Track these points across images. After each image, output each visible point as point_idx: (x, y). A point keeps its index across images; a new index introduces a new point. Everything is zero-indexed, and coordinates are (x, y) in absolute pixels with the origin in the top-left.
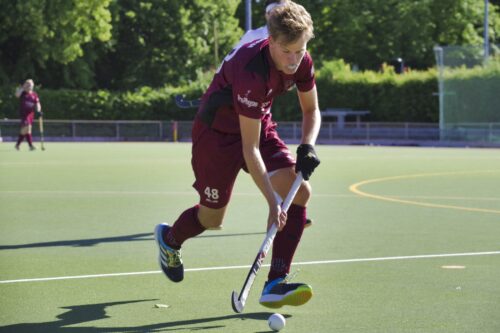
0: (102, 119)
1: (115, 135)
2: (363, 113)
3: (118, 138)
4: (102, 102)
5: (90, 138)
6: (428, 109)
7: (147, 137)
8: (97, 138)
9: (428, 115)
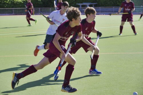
0: (7, 8)
1: (12, 13)
2: (95, 4)
3: (13, 14)
4: (7, 2)
5: (4, 14)
6: (117, 2)
7: (23, 14)
8: (7, 14)
9: (118, 4)
